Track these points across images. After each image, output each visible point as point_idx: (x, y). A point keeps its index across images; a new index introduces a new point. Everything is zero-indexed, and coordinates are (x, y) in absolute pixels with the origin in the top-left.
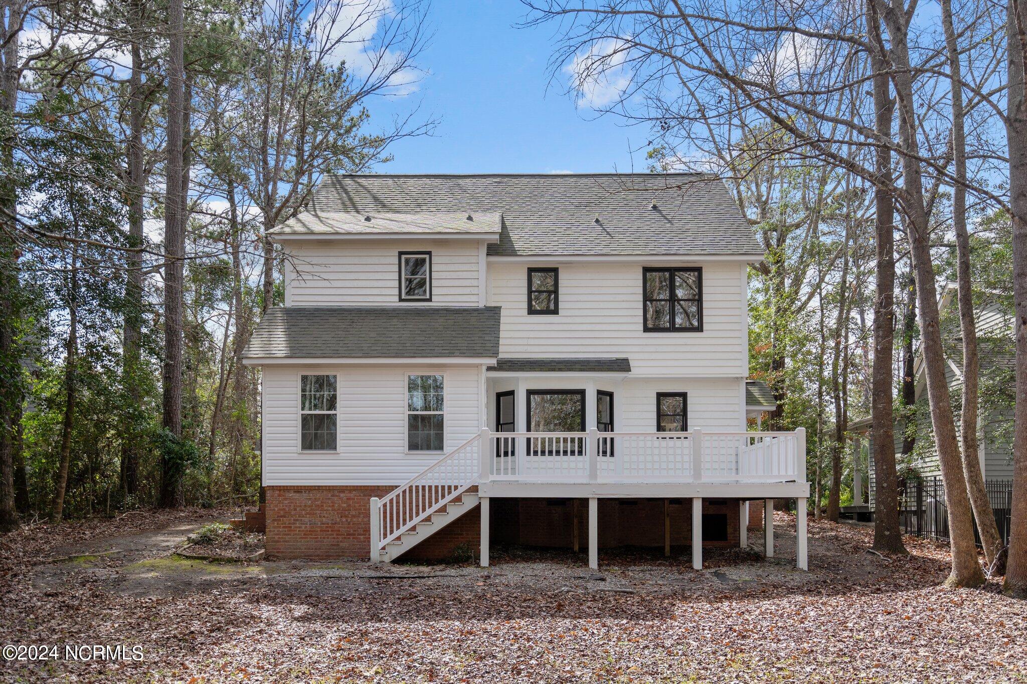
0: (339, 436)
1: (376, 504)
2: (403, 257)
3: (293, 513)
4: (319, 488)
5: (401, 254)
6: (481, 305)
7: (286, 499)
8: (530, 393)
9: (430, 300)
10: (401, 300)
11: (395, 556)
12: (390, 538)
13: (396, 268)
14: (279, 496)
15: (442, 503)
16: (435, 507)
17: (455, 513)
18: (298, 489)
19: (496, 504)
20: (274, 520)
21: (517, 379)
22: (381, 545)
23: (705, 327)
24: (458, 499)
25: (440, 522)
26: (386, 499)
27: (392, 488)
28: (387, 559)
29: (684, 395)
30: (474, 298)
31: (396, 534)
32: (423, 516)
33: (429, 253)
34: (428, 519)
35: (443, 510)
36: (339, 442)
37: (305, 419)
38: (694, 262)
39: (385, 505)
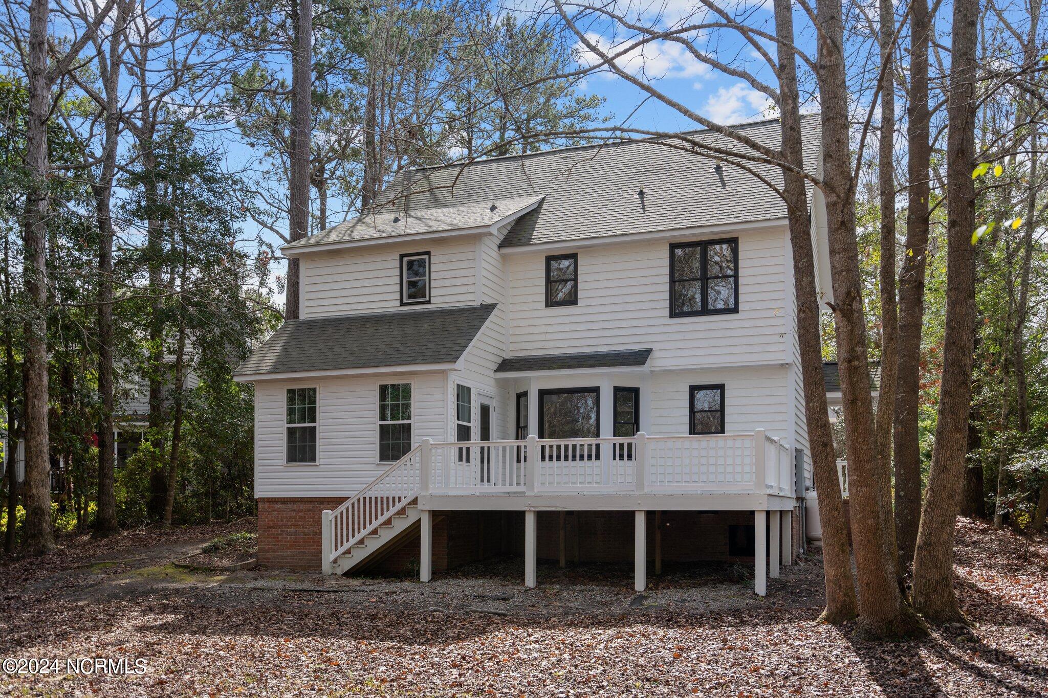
0: (319, 448)
1: (328, 516)
2: (405, 259)
3: (280, 524)
4: (302, 500)
5: (402, 257)
6: (477, 304)
7: (274, 510)
8: (542, 393)
9: (429, 302)
10: (402, 304)
11: (346, 569)
12: (341, 550)
13: (397, 272)
14: (269, 507)
15: (387, 515)
16: (381, 519)
17: (400, 526)
18: (285, 501)
19: (437, 516)
20: (265, 531)
21: (529, 378)
22: (332, 557)
23: (741, 307)
24: (402, 512)
25: (386, 536)
26: (337, 512)
27: (342, 500)
28: (339, 572)
29: (721, 387)
30: (470, 297)
31: (347, 546)
32: (370, 528)
33: (428, 253)
34: (375, 532)
35: (388, 522)
36: (319, 454)
37: (291, 432)
38: (729, 232)
39: (336, 517)
